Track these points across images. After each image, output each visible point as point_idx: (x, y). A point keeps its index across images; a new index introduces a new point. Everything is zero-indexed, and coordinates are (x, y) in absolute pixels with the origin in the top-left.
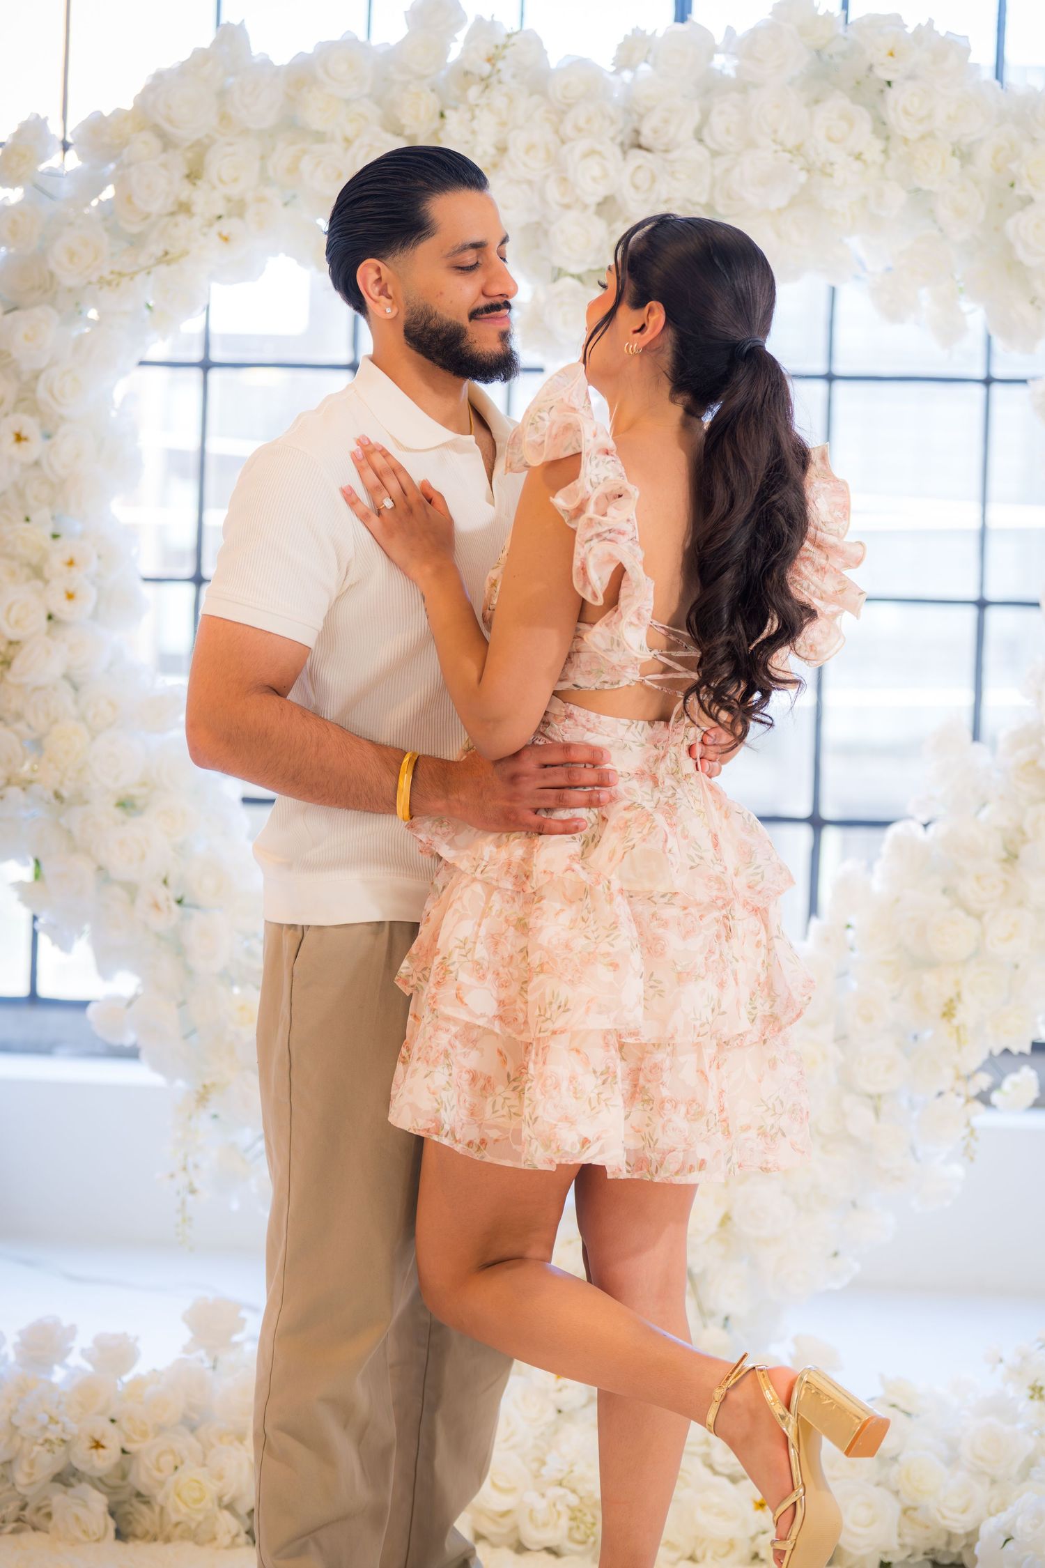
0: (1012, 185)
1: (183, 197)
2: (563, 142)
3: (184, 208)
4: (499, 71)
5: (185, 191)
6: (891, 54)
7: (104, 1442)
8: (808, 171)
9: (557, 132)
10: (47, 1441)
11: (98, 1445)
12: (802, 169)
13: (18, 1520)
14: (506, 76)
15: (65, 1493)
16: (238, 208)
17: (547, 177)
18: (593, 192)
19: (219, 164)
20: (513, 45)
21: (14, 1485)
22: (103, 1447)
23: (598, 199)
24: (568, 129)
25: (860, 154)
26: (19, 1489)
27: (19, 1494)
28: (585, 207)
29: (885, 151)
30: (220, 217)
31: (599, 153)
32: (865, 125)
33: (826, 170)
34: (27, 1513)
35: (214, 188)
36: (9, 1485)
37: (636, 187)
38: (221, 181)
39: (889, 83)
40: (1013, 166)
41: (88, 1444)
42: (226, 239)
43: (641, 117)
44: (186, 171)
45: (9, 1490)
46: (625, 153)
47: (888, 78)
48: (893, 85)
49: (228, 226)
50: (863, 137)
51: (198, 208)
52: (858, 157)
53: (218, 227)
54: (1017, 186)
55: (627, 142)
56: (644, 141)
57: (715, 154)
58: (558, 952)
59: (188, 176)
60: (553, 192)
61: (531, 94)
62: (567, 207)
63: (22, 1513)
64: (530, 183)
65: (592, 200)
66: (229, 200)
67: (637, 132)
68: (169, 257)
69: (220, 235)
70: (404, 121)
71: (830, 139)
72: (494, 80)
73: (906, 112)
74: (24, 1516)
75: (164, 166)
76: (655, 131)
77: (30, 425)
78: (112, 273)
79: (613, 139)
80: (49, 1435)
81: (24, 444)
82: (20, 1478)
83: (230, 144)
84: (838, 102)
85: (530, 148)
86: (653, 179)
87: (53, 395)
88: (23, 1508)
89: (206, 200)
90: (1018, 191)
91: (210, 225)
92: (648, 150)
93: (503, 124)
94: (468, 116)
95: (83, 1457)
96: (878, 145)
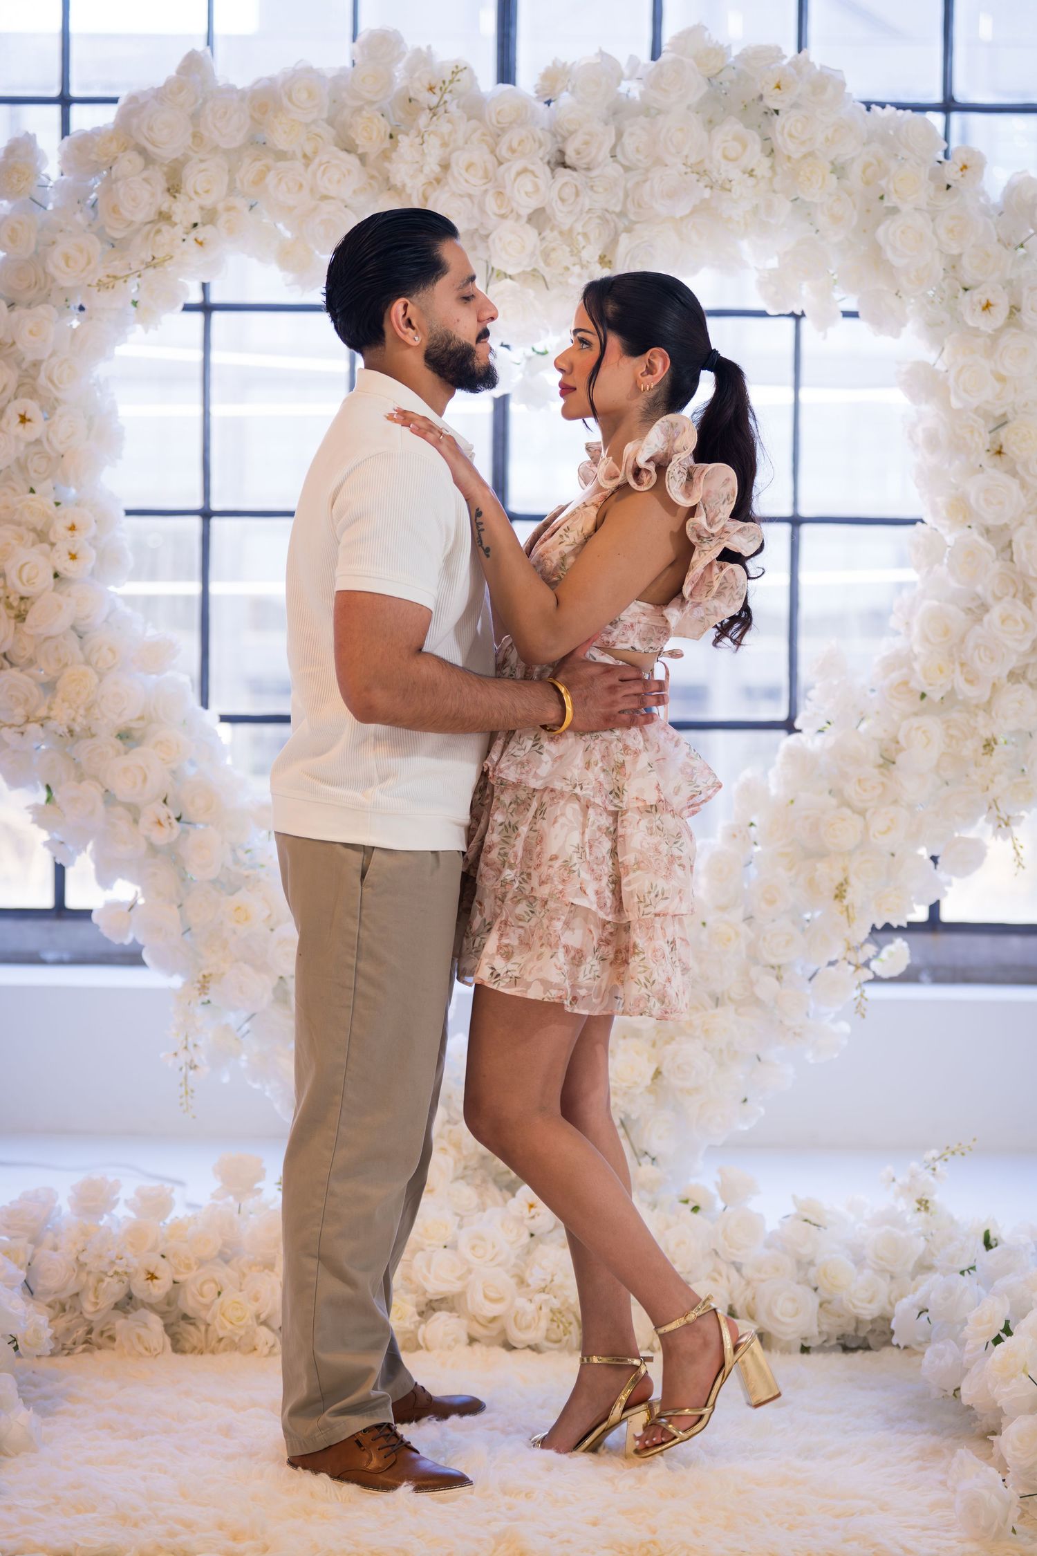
0: (882, 198)
1: (165, 208)
2: (500, 163)
3: (164, 217)
4: (445, 102)
5: (165, 202)
6: (778, 87)
7: (157, 1274)
8: (712, 188)
9: (493, 152)
10: (116, 1273)
11: (152, 1277)
12: (706, 186)
13: (86, 1342)
14: (452, 107)
15: (126, 1318)
16: (210, 216)
17: (486, 191)
18: (526, 205)
19: (193, 179)
20: (459, 80)
21: (81, 1313)
22: (156, 1278)
23: (530, 211)
24: (503, 151)
25: (752, 170)
26: (88, 1316)
27: (86, 1320)
28: (519, 217)
29: (772, 168)
30: (195, 225)
31: (533, 173)
32: (756, 147)
33: (725, 187)
34: (93, 1336)
35: (191, 199)
36: (77, 1313)
37: (563, 200)
38: (196, 193)
39: (777, 112)
40: (883, 183)
41: (144, 1276)
42: (201, 244)
43: (565, 139)
44: (166, 186)
45: (77, 1317)
46: (552, 170)
47: (776, 108)
48: (780, 112)
49: (201, 233)
50: (755, 156)
51: (176, 219)
52: (751, 173)
53: (194, 233)
54: (885, 197)
55: (553, 160)
56: (568, 161)
57: (627, 169)
58: (651, 854)
59: (169, 190)
60: (491, 204)
61: (469, 119)
62: (503, 217)
63: (89, 1336)
64: (470, 196)
65: (525, 212)
66: (202, 208)
67: (562, 152)
68: (155, 261)
69: (196, 240)
70: (358, 142)
71: (726, 157)
72: (441, 110)
73: (791, 135)
74: (90, 1338)
75: (146, 180)
76: (578, 153)
77: (32, 407)
78: (108, 276)
79: (542, 159)
80: (116, 1268)
81: (28, 424)
82: (88, 1307)
83: (202, 161)
84: (732, 128)
85: (469, 166)
86: (577, 194)
87: (51, 381)
88: (90, 1332)
89: (185, 211)
90: (887, 203)
91: (187, 233)
92: (573, 168)
93: (444, 145)
94: (418, 140)
95: (141, 1288)
96: (766, 162)
